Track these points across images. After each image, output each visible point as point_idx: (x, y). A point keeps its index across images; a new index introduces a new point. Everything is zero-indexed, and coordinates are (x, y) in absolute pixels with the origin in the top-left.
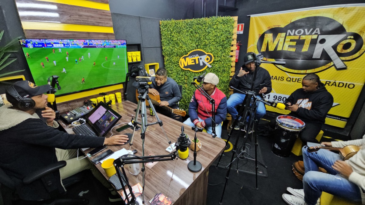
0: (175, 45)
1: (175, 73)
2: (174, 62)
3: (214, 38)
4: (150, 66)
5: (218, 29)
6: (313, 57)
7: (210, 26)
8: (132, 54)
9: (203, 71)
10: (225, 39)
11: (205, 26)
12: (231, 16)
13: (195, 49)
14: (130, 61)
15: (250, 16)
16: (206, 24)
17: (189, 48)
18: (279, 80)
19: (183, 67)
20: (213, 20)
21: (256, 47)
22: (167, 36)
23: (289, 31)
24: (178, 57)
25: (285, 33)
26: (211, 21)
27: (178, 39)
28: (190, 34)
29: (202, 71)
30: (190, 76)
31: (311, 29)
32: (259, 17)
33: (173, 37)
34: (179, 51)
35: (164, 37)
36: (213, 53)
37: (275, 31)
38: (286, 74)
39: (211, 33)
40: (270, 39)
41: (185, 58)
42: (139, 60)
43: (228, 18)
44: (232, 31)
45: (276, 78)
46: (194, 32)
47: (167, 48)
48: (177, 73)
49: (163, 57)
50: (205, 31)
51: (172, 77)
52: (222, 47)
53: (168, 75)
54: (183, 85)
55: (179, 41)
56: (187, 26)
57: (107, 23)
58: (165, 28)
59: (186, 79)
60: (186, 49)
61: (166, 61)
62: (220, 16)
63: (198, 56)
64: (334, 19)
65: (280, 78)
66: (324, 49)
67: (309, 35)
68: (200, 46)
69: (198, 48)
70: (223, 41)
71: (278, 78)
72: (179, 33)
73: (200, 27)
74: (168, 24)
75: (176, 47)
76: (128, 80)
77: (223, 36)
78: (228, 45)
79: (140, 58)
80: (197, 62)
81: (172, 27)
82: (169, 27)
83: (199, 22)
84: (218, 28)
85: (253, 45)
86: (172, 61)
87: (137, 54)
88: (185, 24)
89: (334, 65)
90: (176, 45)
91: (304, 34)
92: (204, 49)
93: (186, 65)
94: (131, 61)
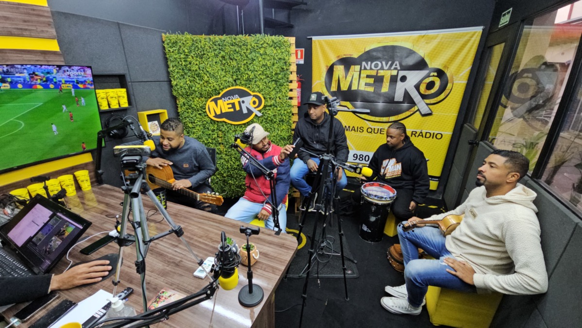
0: (195, 78)
1: (200, 126)
2: (195, 107)
3: (261, 69)
4: (148, 116)
5: (266, 55)
6: (396, 100)
7: (254, 50)
8: (108, 94)
9: (249, 122)
10: (278, 72)
11: (245, 49)
12: (285, 36)
13: (233, 86)
14: (105, 107)
15: (311, 39)
16: (247, 46)
17: (222, 84)
18: (357, 131)
19: (214, 117)
20: (258, 41)
21: (324, 84)
22: (178, 63)
23: (364, 63)
24: (203, 99)
25: (359, 66)
26: (255, 42)
27: (199, 68)
28: (221, 61)
29: (247, 123)
30: (228, 132)
31: (390, 63)
32: (323, 40)
33: (190, 63)
34: (203, 88)
35: (174, 64)
36: (263, 92)
37: (347, 62)
38: (365, 123)
39: (257, 60)
40: (342, 73)
41: (216, 101)
42: (125, 104)
43: (280, 39)
44: (289, 59)
45: (353, 129)
46: (228, 57)
47: (180, 83)
48: (204, 127)
49: (175, 99)
50: (247, 57)
51: (194, 133)
52: (276, 84)
53: (188, 130)
54: (217, 146)
55: (203, 71)
56: (215, 47)
57: (42, 31)
58: (174, 48)
59: (221, 136)
60: (215, 86)
61: (181, 107)
62: (268, 35)
63: (238, 97)
64: (414, 50)
65: (359, 129)
66: (405, 89)
67: (388, 69)
68: (240, 81)
69: (237, 85)
70: (276, 74)
71: (356, 129)
72: (202, 58)
73: (237, 50)
74: (179, 42)
75: (198, 81)
76: (103, 144)
77: (275, 67)
78: (284, 81)
79: (127, 101)
80: (238, 108)
81: (186, 47)
82: (180, 47)
83: (234, 41)
84: (266, 52)
85: (319, 81)
86: (193, 106)
87: (119, 94)
88: (211, 43)
89: (418, 110)
90: (197, 79)
91: (382, 68)
92: (248, 86)
93: (218, 113)
94: (107, 108)
